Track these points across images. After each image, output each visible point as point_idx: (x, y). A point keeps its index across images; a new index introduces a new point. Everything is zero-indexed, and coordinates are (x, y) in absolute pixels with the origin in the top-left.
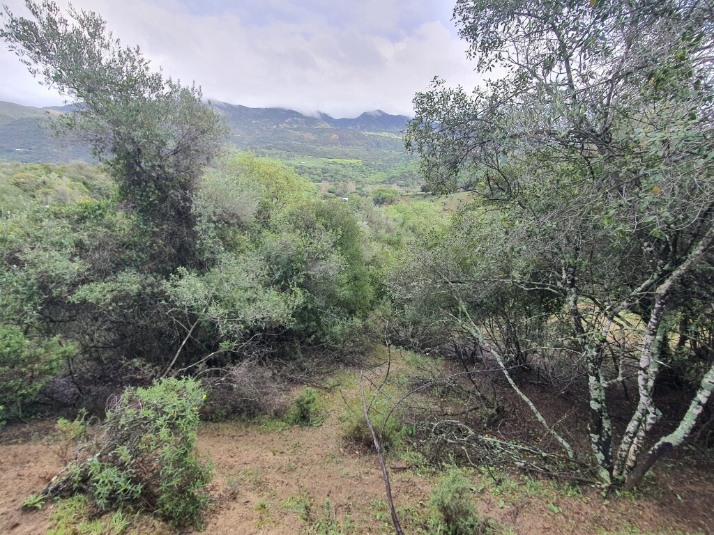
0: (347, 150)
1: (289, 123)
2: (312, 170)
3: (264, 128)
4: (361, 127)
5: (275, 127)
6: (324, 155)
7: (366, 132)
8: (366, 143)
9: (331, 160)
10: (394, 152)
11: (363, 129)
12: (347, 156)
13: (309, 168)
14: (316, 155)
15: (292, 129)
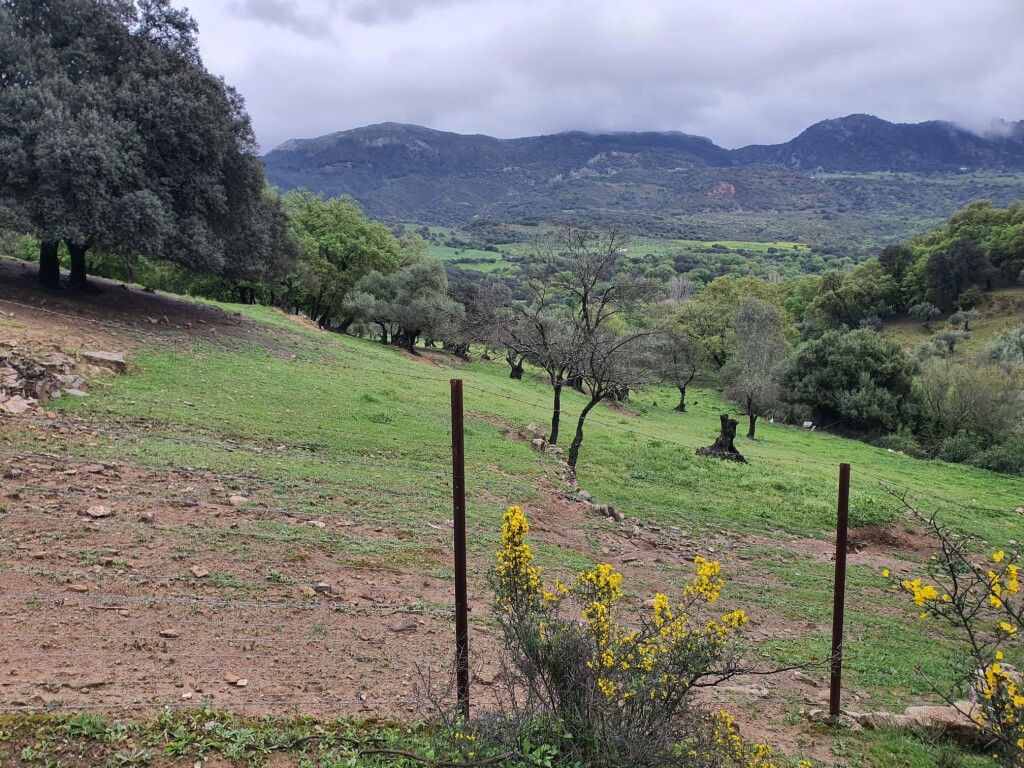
0: (759, 220)
1: (600, 167)
2: (642, 265)
3: (533, 182)
4: (803, 161)
5: (559, 177)
6: (689, 233)
7: (819, 176)
8: (819, 200)
9: (709, 245)
10: (915, 220)
11: (810, 167)
12: (758, 234)
13: (635, 261)
14: (662, 232)
15: (602, 179)
